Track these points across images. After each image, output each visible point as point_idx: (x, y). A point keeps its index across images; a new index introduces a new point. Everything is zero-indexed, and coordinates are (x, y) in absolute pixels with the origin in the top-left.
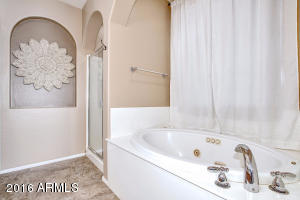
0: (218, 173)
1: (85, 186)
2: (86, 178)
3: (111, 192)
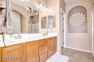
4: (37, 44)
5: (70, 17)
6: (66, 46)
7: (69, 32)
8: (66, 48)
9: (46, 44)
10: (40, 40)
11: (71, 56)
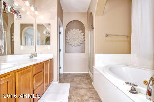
0: (131, 86)
1: (86, 84)
2: (86, 81)
3: (94, 88)
4: (32, 72)
5: (69, 32)
6: (64, 71)
7: (66, 52)
8: (63, 74)
9: (41, 71)
10: (35, 65)
11: (71, 81)
